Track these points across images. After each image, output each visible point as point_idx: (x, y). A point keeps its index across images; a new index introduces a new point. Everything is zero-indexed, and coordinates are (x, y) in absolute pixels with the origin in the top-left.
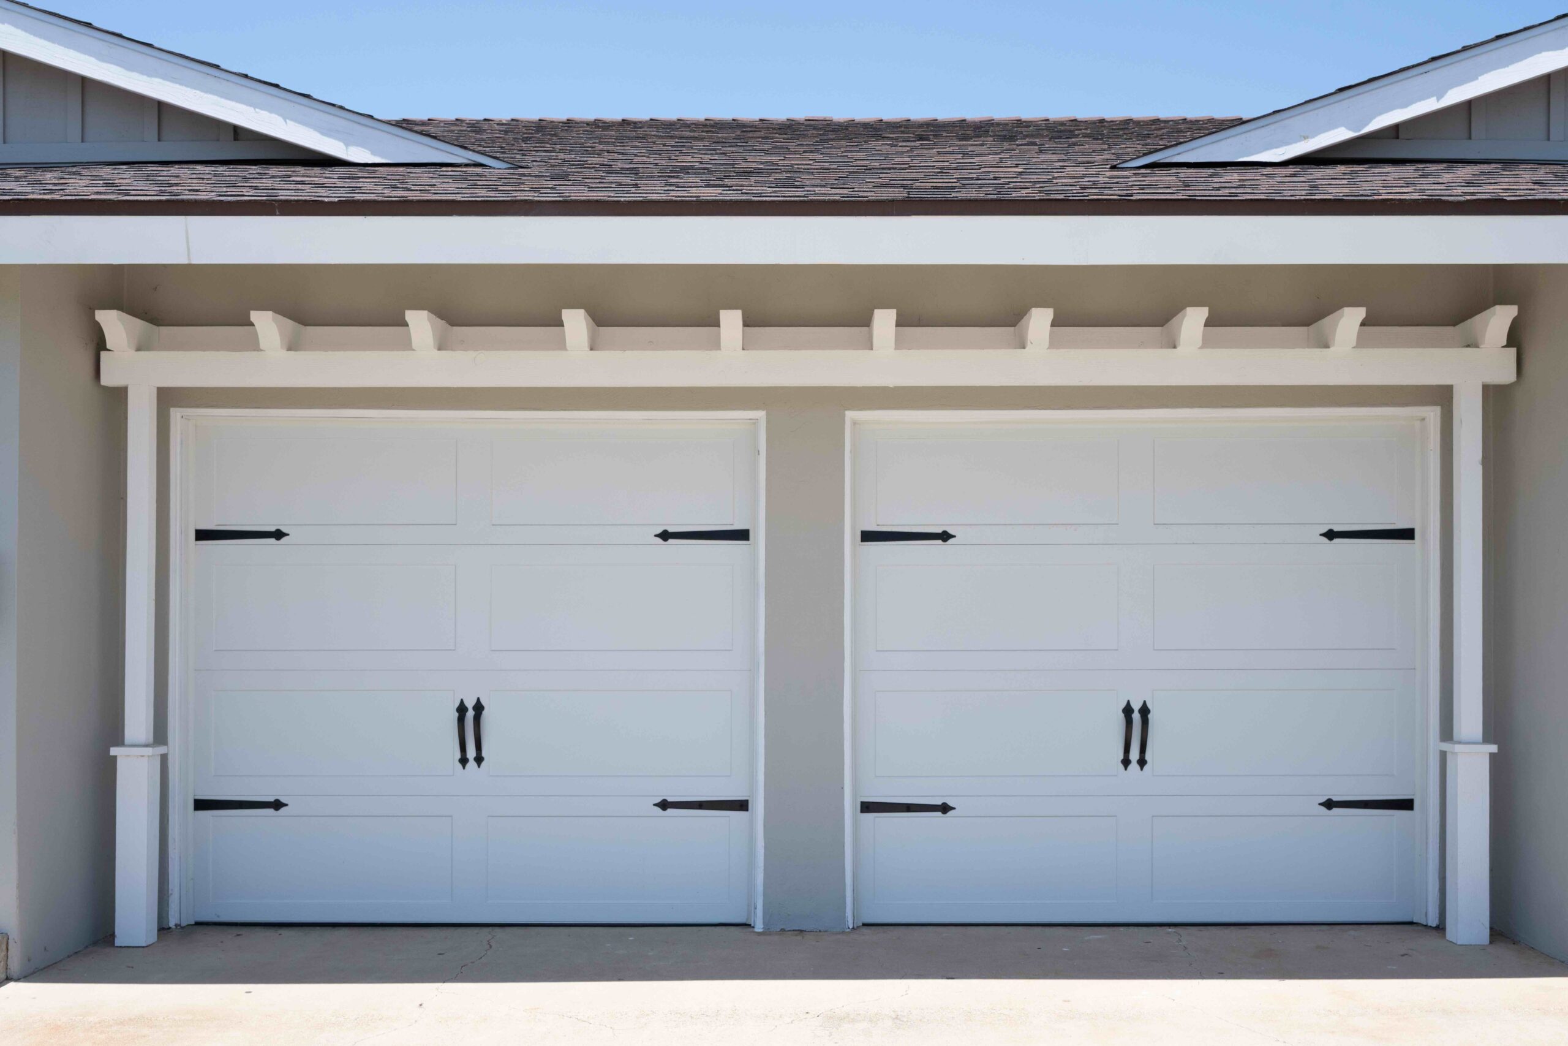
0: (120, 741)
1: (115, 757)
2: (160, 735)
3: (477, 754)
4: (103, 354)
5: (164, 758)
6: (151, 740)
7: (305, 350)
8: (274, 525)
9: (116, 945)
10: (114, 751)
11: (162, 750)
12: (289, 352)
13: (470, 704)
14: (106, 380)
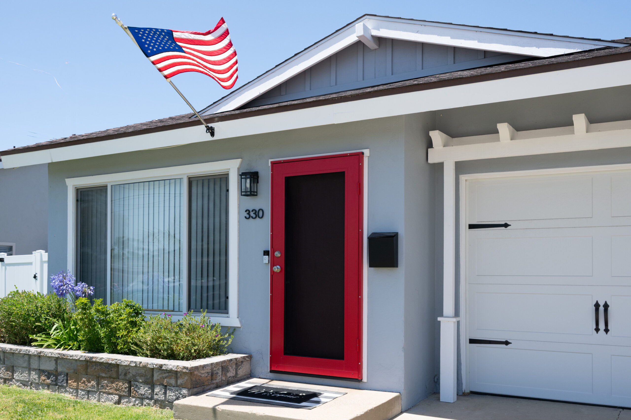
0: (442, 315)
1: (440, 322)
2: (457, 314)
3: (605, 328)
4: (430, 150)
5: (458, 322)
6: (454, 315)
7: (517, 139)
8: (504, 221)
9: (441, 401)
10: (439, 319)
11: (458, 319)
12: (512, 141)
13: (602, 304)
14: (431, 160)
